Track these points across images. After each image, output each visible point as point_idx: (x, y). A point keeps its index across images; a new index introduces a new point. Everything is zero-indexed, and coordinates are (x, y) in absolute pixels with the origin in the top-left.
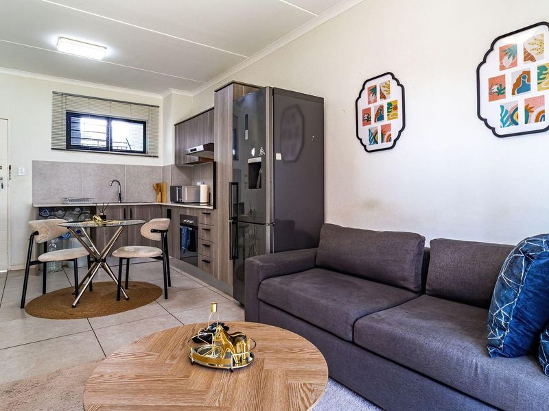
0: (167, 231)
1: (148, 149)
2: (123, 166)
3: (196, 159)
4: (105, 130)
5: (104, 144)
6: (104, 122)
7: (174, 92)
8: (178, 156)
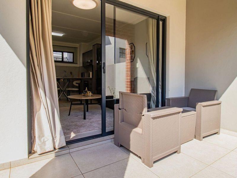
0: (80, 84)
1: (74, 61)
2: (67, 67)
3: (89, 64)
4: (61, 55)
5: (61, 60)
6: (61, 53)
7: (82, 43)
8: (83, 63)
